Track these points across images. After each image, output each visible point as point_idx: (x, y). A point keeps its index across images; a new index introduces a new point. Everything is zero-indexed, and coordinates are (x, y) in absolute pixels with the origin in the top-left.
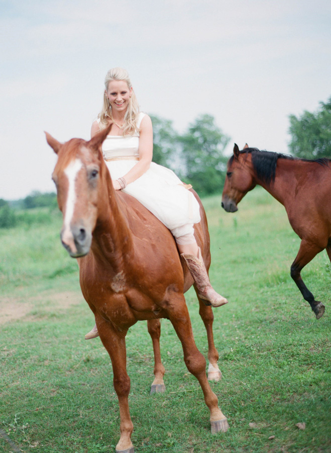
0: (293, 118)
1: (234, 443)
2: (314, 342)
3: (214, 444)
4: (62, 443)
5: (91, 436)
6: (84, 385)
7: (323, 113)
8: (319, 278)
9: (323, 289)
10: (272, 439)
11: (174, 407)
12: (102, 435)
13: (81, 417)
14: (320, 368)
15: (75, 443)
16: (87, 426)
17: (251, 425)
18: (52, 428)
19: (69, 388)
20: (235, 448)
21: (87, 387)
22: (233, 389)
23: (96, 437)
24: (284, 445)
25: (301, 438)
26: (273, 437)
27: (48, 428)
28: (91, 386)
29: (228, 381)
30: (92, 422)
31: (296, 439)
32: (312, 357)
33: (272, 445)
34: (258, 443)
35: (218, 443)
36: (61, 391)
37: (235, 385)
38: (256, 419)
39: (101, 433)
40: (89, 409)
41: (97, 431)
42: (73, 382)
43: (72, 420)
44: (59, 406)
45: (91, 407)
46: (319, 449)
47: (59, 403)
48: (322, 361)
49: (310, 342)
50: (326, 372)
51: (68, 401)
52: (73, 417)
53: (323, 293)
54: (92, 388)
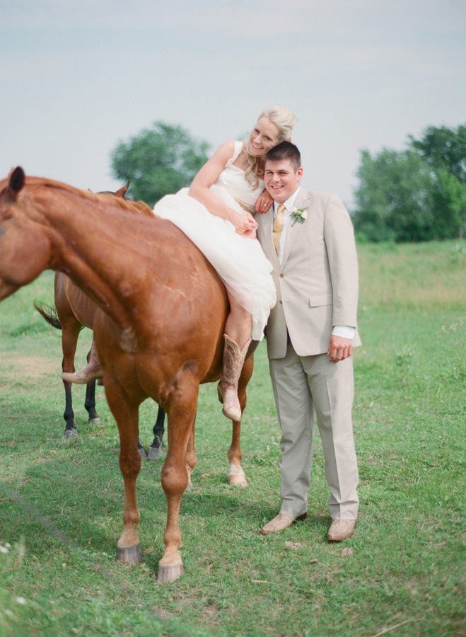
0: (366, 155)
1: (265, 563)
2: (375, 451)
3: (238, 562)
4: (36, 544)
5: (76, 539)
6: (65, 475)
7: (408, 153)
8: (386, 373)
9: (389, 388)
10: (314, 563)
11: (186, 514)
12: (90, 539)
13: (62, 514)
14: (380, 484)
15: (53, 547)
16: (70, 526)
17: (288, 544)
18: (23, 525)
19: (45, 477)
20: (266, 569)
21: (70, 478)
22: (265, 499)
23: (82, 540)
24: (330, 571)
25: (352, 564)
26: (316, 560)
27: (17, 524)
28: (75, 478)
29: (258, 489)
30: (76, 522)
31: (344, 566)
32: (369, 470)
33: (314, 570)
34: (297, 567)
35: (244, 561)
36: (34, 480)
37: (267, 494)
38: (294, 538)
39: (89, 537)
40: (73, 506)
41: (84, 534)
42: (49, 472)
43: (50, 517)
44: (31, 499)
45: (75, 503)
46: (373, 580)
47: (32, 495)
48: (383, 476)
49: (368, 452)
50: (387, 489)
51: (44, 493)
52: (51, 513)
53: (389, 393)
54: (77, 481)
